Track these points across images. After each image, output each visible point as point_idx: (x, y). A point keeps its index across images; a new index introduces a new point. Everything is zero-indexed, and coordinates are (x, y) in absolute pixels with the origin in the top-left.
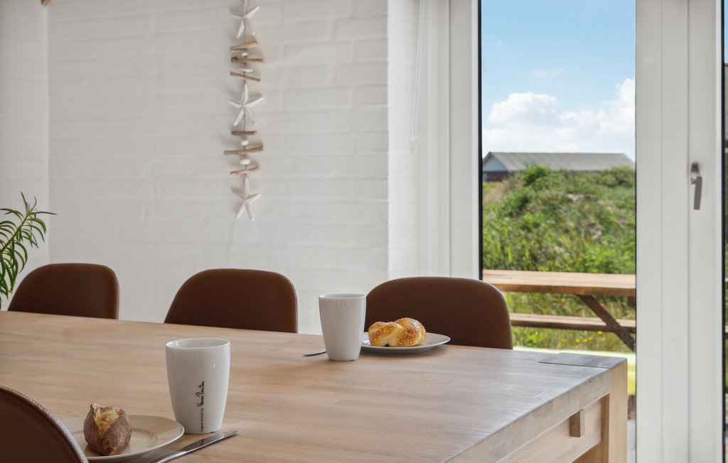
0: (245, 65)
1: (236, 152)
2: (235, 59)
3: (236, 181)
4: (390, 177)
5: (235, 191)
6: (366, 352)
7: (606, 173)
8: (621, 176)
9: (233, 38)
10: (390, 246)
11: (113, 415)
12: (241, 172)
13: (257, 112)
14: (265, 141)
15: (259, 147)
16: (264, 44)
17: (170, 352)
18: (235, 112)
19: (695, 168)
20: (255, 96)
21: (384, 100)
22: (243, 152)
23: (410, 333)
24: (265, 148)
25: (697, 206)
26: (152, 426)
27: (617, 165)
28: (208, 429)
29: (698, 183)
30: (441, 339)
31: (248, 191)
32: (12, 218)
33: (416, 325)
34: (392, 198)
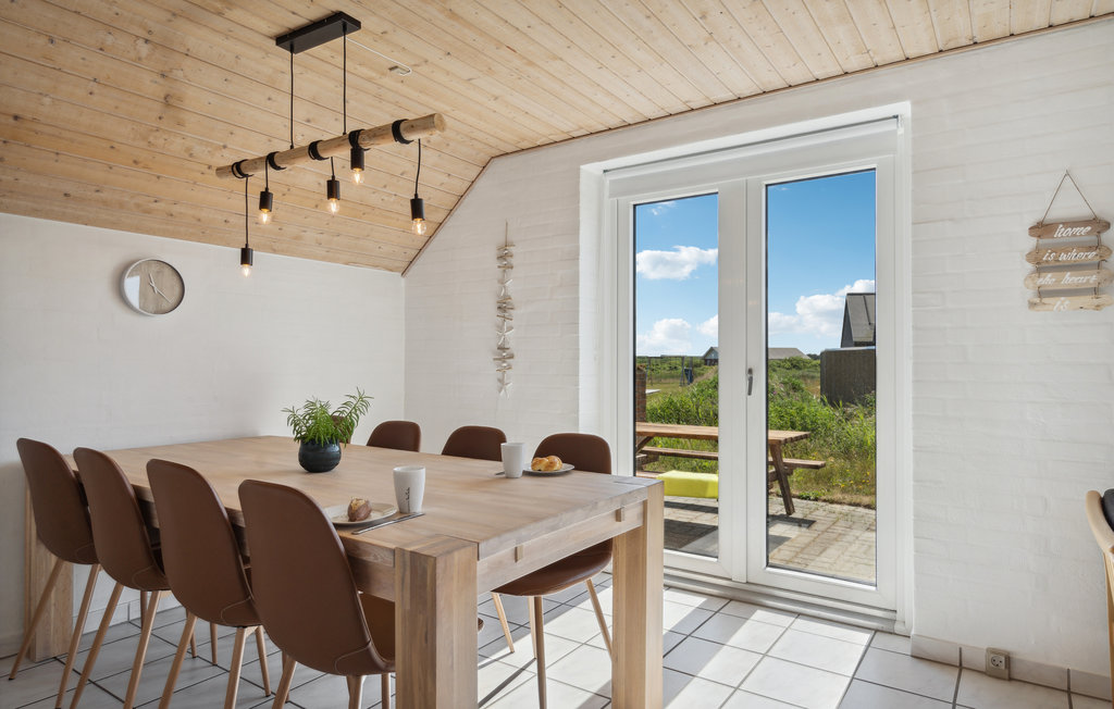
0: (505, 311)
1: (500, 359)
2: (499, 308)
3: (500, 374)
4: (580, 374)
5: (499, 380)
6: (526, 474)
7: (785, 361)
8: (794, 362)
9: (498, 296)
10: (580, 413)
11: (362, 503)
12: (502, 370)
13: (512, 338)
14: (515, 353)
15: (512, 357)
16: (515, 299)
17: (395, 473)
18: (500, 337)
19: (750, 371)
20: (510, 328)
21: (577, 332)
22: (503, 359)
23: (552, 464)
24: (516, 357)
25: (750, 393)
26: (382, 508)
27: (794, 355)
28: (412, 511)
29: (751, 380)
30: (570, 467)
31: (506, 381)
32: (352, 400)
33: (557, 460)
34: (581, 386)
